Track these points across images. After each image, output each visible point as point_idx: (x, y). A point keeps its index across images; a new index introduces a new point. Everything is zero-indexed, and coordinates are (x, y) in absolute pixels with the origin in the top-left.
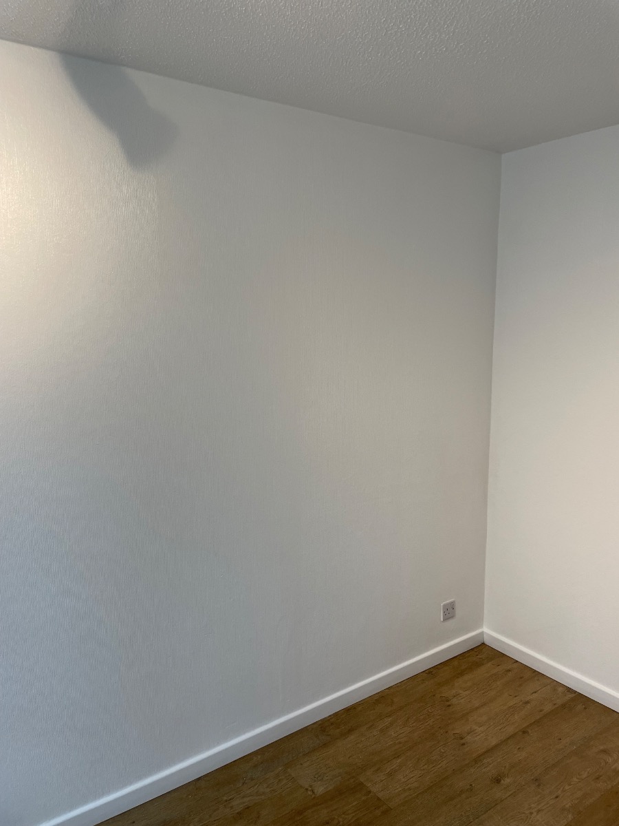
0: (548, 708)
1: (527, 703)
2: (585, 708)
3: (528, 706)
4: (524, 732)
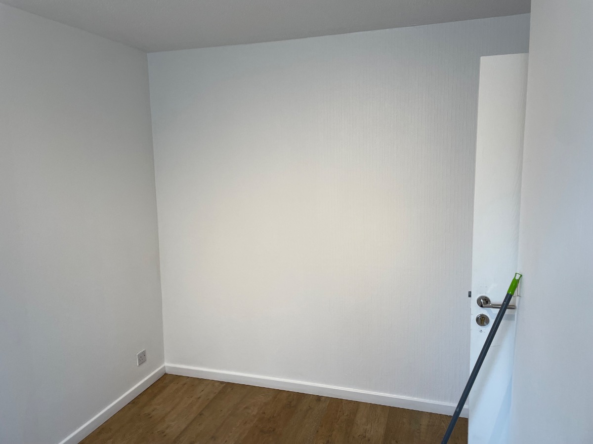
1: (200, 397)
3: (200, 400)
4: (201, 414)
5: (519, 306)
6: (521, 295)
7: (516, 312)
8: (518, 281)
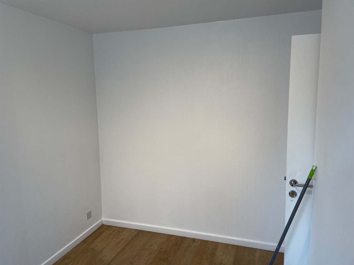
0: (130, 238)
1: (123, 239)
2: (142, 234)
3: (124, 240)
4: (124, 249)
5: (315, 185)
6: (316, 179)
7: (313, 189)
8: (314, 170)
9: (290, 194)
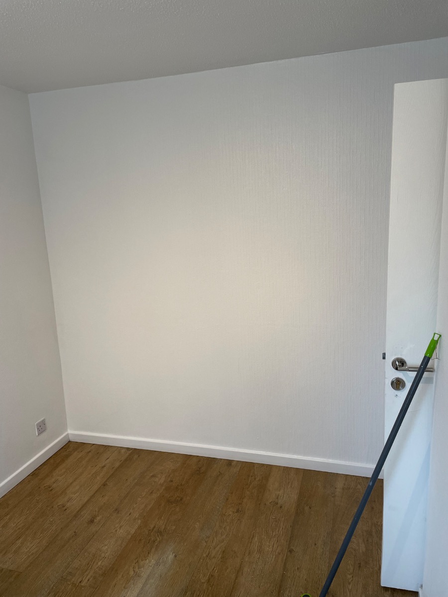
1: (104, 466)
3: (105, 469)
5: (438, 368)
6: (440, 358)
7: (434, 375)
8: (437, 342)
9: (392, 383)
